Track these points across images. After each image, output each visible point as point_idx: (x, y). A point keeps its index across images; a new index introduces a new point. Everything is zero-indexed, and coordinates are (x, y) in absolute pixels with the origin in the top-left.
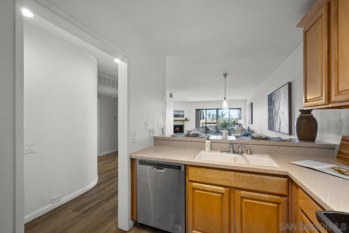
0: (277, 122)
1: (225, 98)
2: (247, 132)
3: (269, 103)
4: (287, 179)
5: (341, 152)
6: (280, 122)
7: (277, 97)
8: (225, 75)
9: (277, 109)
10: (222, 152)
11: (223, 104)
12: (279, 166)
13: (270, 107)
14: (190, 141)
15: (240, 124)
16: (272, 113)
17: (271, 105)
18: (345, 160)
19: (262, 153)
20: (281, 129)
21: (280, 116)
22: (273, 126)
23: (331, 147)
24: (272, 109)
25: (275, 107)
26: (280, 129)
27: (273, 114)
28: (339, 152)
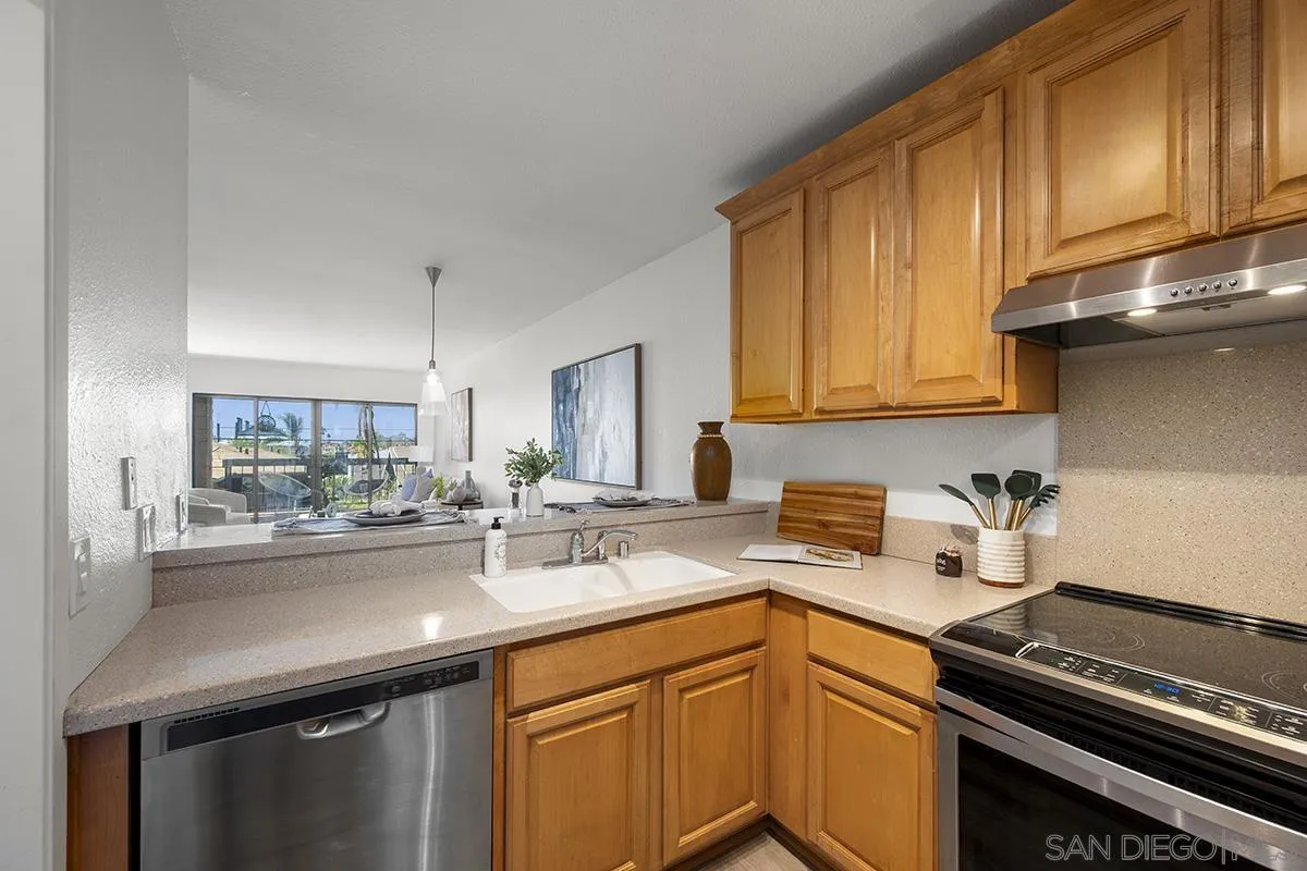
0: (590, 454)
1: (433, 364)
2: (466, 491)
3: (557, 396)
4: (765, 599)
5: (787, 517)
6: (604, 454)
7: (591, 380)
8: (434, 274)
9: (590, 414)
10: (546, 564)
11: (425, 384)
12: (729, 574)
13: (561, 407)
14: (408, 546)
15: (416, 463)
16: (572, 427)
17: (564, 402)
18: (797, 533)
19: (649, 547)
20: (606, 474)
21: (602, 437)
22: (575, 465)
23: (760, 510)
24: (572, 414)
25: (585, 412)
26: (601, 475)
27: (573, 430)
28: (782, 518)
